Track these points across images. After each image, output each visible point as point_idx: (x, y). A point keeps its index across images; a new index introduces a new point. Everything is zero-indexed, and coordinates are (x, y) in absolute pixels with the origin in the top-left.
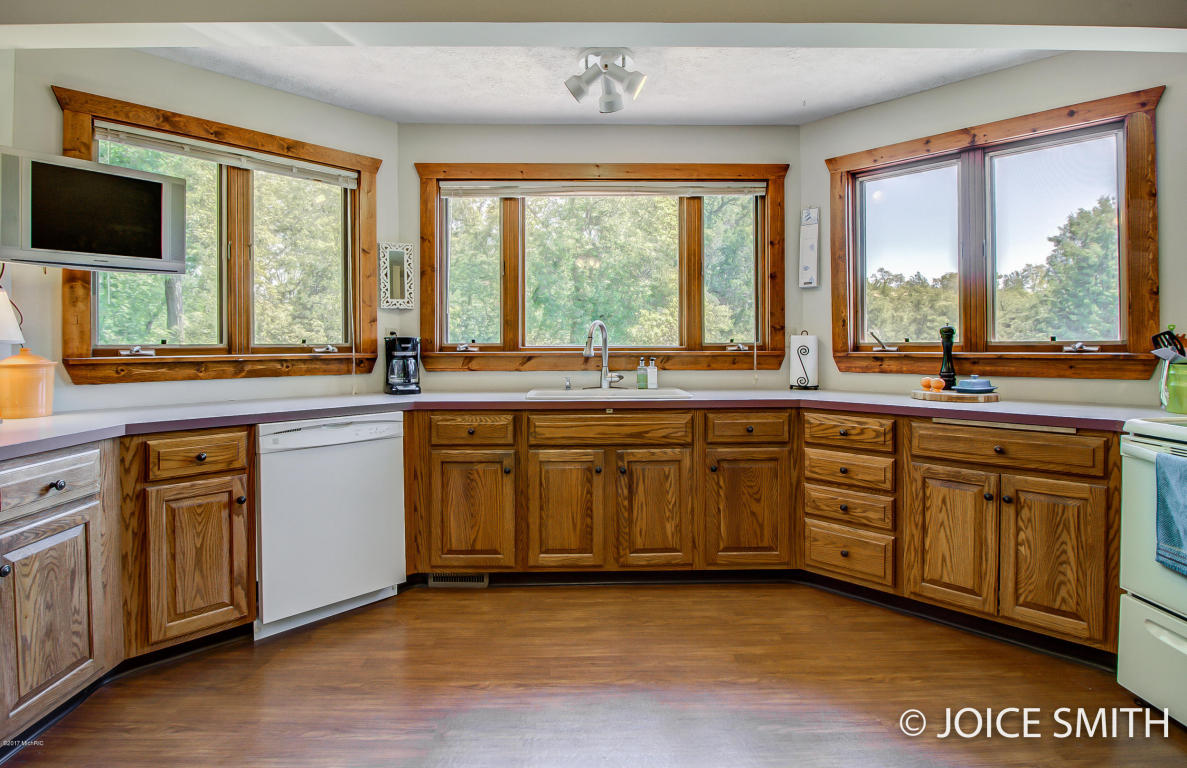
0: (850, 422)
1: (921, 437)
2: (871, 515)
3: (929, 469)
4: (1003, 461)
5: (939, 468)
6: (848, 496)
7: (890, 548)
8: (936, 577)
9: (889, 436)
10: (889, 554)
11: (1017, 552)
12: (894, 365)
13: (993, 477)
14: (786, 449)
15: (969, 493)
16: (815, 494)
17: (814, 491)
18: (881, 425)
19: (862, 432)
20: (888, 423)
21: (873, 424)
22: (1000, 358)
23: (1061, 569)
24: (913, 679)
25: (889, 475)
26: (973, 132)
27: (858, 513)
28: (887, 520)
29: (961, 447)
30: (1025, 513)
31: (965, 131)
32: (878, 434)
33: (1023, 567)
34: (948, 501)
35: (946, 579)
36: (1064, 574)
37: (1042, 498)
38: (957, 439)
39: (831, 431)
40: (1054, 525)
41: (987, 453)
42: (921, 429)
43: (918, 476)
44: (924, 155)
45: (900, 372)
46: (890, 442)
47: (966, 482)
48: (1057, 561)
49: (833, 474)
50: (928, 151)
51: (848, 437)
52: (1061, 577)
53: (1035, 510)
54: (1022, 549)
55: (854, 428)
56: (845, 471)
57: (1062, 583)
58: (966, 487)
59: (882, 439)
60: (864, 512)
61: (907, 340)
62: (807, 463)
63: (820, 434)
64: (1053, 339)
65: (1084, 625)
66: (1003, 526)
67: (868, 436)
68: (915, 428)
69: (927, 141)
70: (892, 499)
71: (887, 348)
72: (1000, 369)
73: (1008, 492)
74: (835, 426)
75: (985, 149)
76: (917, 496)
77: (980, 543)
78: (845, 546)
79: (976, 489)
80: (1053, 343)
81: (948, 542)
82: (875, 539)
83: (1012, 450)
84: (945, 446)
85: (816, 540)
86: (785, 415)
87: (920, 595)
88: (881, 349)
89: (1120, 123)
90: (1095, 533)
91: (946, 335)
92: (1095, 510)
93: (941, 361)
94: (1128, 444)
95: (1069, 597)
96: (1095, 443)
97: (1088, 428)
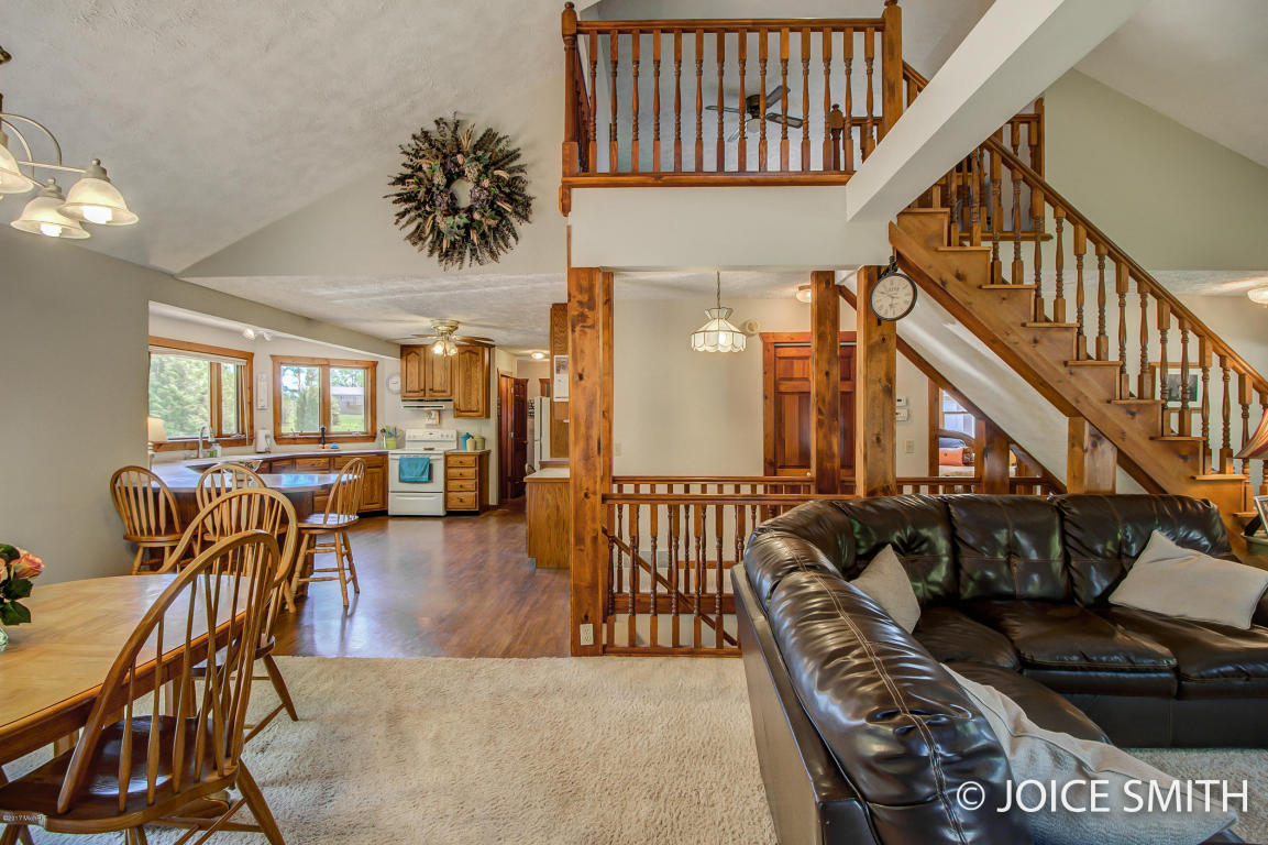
1: (338, 463)
12: (300, 441)
20: (327, 459)
21: (323, 460)
22: (337, 437)
36: (375, 493)
42: (338, 460)
44: (310, 363)
45: (303, 444)
55: (316, 462)
57: (375, 496)
59: (326, 465)
65: (379, 505)
72: (336, 441)
88: (293, 435)
89: (367, 368)
90: (381, 480)
91: (323, 429)
92: (381, 474)
93: (320, 439)
94: (390, 456)
95: (375, 499)
96: (380, 458)
97: (379, 454)
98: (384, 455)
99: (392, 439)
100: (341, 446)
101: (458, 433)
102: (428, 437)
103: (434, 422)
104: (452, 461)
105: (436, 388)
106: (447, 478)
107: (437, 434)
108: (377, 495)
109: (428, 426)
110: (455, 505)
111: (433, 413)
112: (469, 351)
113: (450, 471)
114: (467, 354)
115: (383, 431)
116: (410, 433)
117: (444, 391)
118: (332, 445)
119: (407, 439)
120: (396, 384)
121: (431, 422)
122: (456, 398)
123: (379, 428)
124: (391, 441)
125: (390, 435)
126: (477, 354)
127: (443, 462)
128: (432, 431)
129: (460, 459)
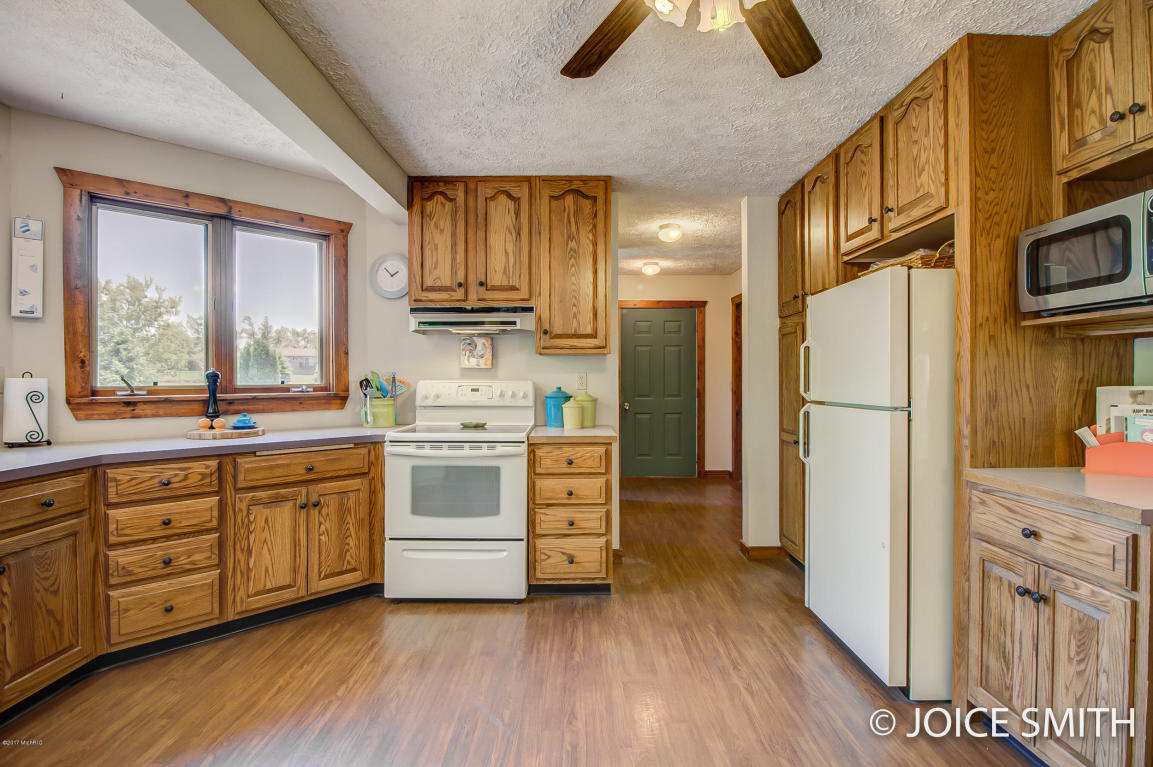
0: (169, 472)
1: (247, 470)
2: (196, 557)
3: (253, 497)
4: (312, 476)
5: (261, 494)
6: (168, 548)
7: (217, 582)
8: (260, 587)
9: (214, 477)
10: (216, 588)
11: (320, 540)
12: (149, 409)
13: (304, 491)
14: (86, 518)
15: (287, 508)
16: (122, 561)
17: (120, 557)
18: (207, 467)
19: (186, 477)
20: (213, 464)
21: (198, 467)
22: (254, 398)
23: (347, 541)
24: (301, 667)
25: (215, 513)
26: (230, 204)
27: (183, 560)
28: (213, 556)
29: (279, 472)
30: (325, 511)
31: (223, 201)
32: (204, 476)
33: (324, 549)
34: (270, 520)
35: (269, 586)
36: (348, 544)
37: (334, 496)
38: (278, 466)
39: (147, 483)
40: (343, 513)
41: (300, 473)
42: (245, 463)
43: (243, 506)
44: (182, 207)
45: (156, 415)
46: (216, 482)
47: (284, 499)
48: (343, 537)
49: (151, 529)
50: (188, 205)
51: (171, 486)
52: (347, 547)
53: (331, 505)
54: (322, 538)
55: (176, 475)
56: (167, 523)
57: (348, 550)
58: (283, 504)
59: (208, 480)
60: (189, 557)
61: (155, 384)
62: (112, 527)
63: (132, 490)
64: (283, 383)
65: (359, 573)
66: (311, 525)
67: (194, 479)
68: (241, 464)
69: (187, 195)
70: (218, 535)
71: (136, 392)
72: (251, 407)
73: (314, 499)
74: (152, 478)
75: (235, 222)
76: (243, 523)
77: (295, 544)
78: (166, 601)
79: (291, 503)
80: (283, 386)
81: (270, 554)
82: (201, 579)
83: (318, 467)
84: (267, 474)
85: (127, 610)
86: (84, 477)
87: (247, 611)
88: (129, 392)
89: (326, 237)
90: (364, 510)
91: (213, 379)
92: (364, 495)
93: (205, 402)
94: (388, 449)
95: (351, 558)
96: (364, 451)
97: (359, 442)
98: (374, 445)
99: (388, 401)
100: (261, 420)
101: (537, 390)
102: (469, 398)
103: (482, 363)
104: (548, 459)
105: (496, 279)
106: (533, 505)
107: (492, 389)
108: (356, 551)
109: (467, 372)
110: (553, 569)
111: (480, 342)
112: (577, 192)
113: (541, 483)
114: (569, 200)
115: (366, 383)
116: (427, 389)
117: (514, 288)
118: (233, 420)
119: (418, 402)
120: (394, 277)
121: (473, 362)
122: (541, 304)
123: (354, 377)
124: (384, 409)
125: (383, 393)
126: (595, 199)
127: (523, 462)
128: (476, 383)
129: (568, 452)
